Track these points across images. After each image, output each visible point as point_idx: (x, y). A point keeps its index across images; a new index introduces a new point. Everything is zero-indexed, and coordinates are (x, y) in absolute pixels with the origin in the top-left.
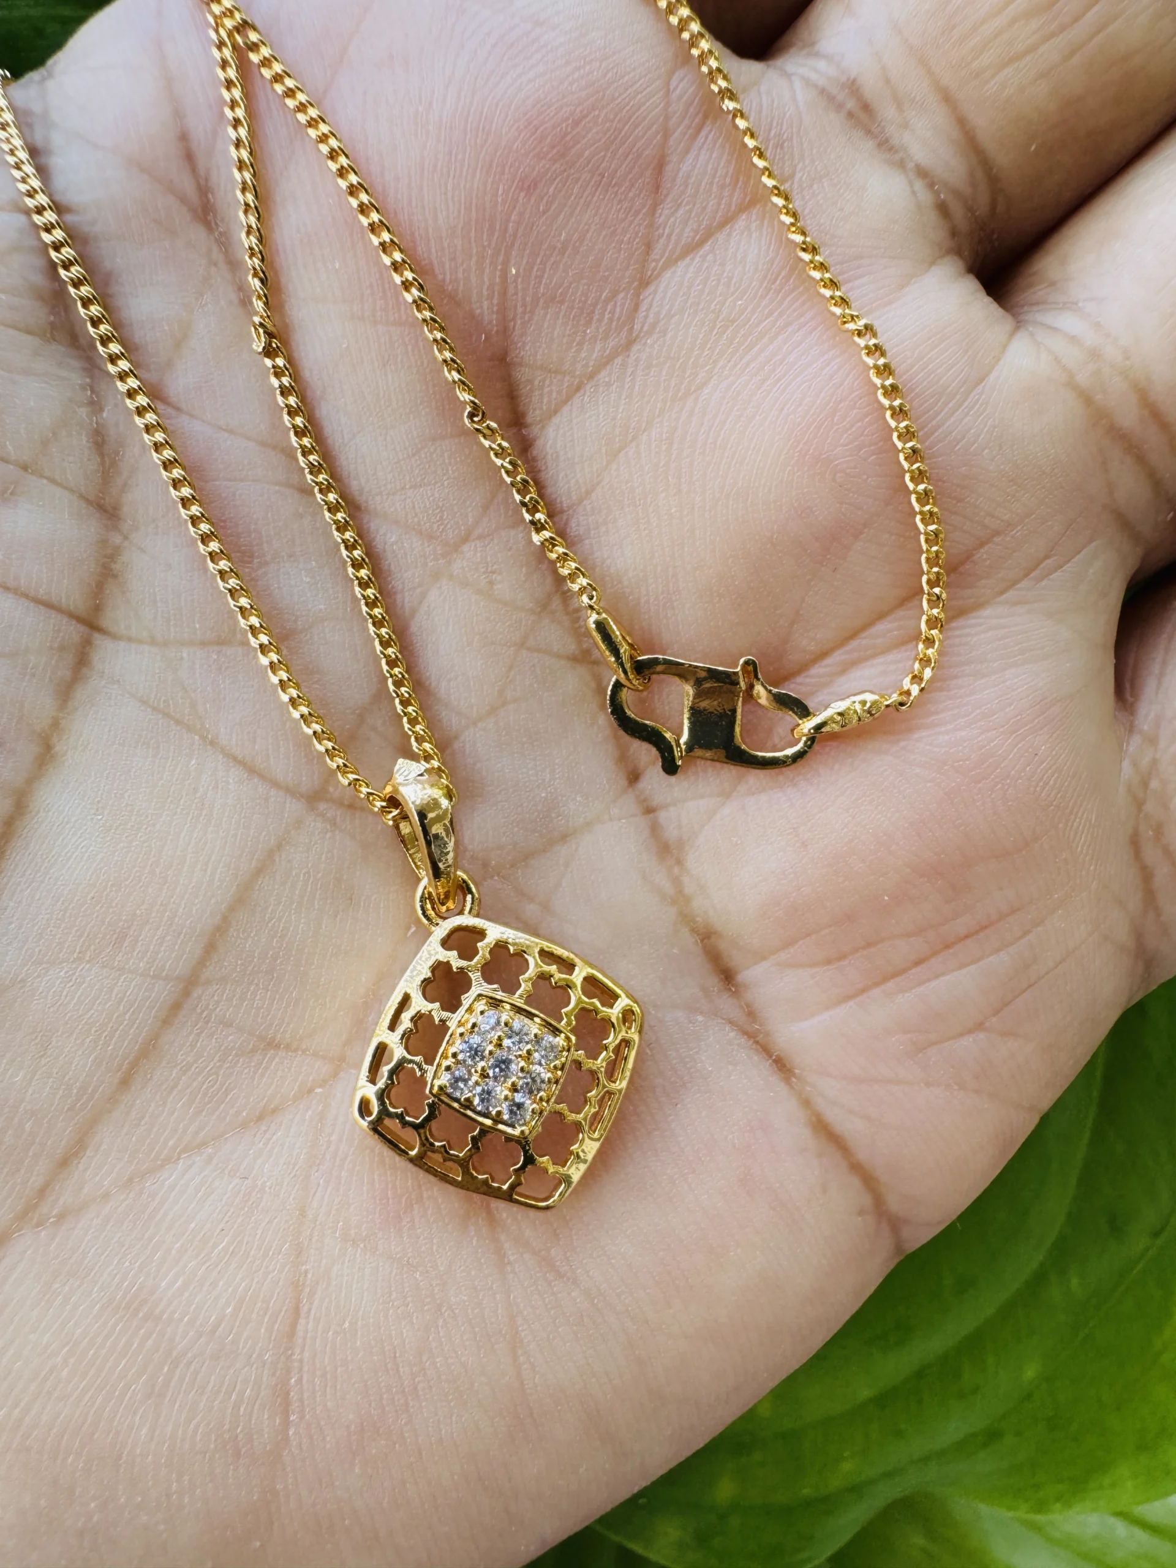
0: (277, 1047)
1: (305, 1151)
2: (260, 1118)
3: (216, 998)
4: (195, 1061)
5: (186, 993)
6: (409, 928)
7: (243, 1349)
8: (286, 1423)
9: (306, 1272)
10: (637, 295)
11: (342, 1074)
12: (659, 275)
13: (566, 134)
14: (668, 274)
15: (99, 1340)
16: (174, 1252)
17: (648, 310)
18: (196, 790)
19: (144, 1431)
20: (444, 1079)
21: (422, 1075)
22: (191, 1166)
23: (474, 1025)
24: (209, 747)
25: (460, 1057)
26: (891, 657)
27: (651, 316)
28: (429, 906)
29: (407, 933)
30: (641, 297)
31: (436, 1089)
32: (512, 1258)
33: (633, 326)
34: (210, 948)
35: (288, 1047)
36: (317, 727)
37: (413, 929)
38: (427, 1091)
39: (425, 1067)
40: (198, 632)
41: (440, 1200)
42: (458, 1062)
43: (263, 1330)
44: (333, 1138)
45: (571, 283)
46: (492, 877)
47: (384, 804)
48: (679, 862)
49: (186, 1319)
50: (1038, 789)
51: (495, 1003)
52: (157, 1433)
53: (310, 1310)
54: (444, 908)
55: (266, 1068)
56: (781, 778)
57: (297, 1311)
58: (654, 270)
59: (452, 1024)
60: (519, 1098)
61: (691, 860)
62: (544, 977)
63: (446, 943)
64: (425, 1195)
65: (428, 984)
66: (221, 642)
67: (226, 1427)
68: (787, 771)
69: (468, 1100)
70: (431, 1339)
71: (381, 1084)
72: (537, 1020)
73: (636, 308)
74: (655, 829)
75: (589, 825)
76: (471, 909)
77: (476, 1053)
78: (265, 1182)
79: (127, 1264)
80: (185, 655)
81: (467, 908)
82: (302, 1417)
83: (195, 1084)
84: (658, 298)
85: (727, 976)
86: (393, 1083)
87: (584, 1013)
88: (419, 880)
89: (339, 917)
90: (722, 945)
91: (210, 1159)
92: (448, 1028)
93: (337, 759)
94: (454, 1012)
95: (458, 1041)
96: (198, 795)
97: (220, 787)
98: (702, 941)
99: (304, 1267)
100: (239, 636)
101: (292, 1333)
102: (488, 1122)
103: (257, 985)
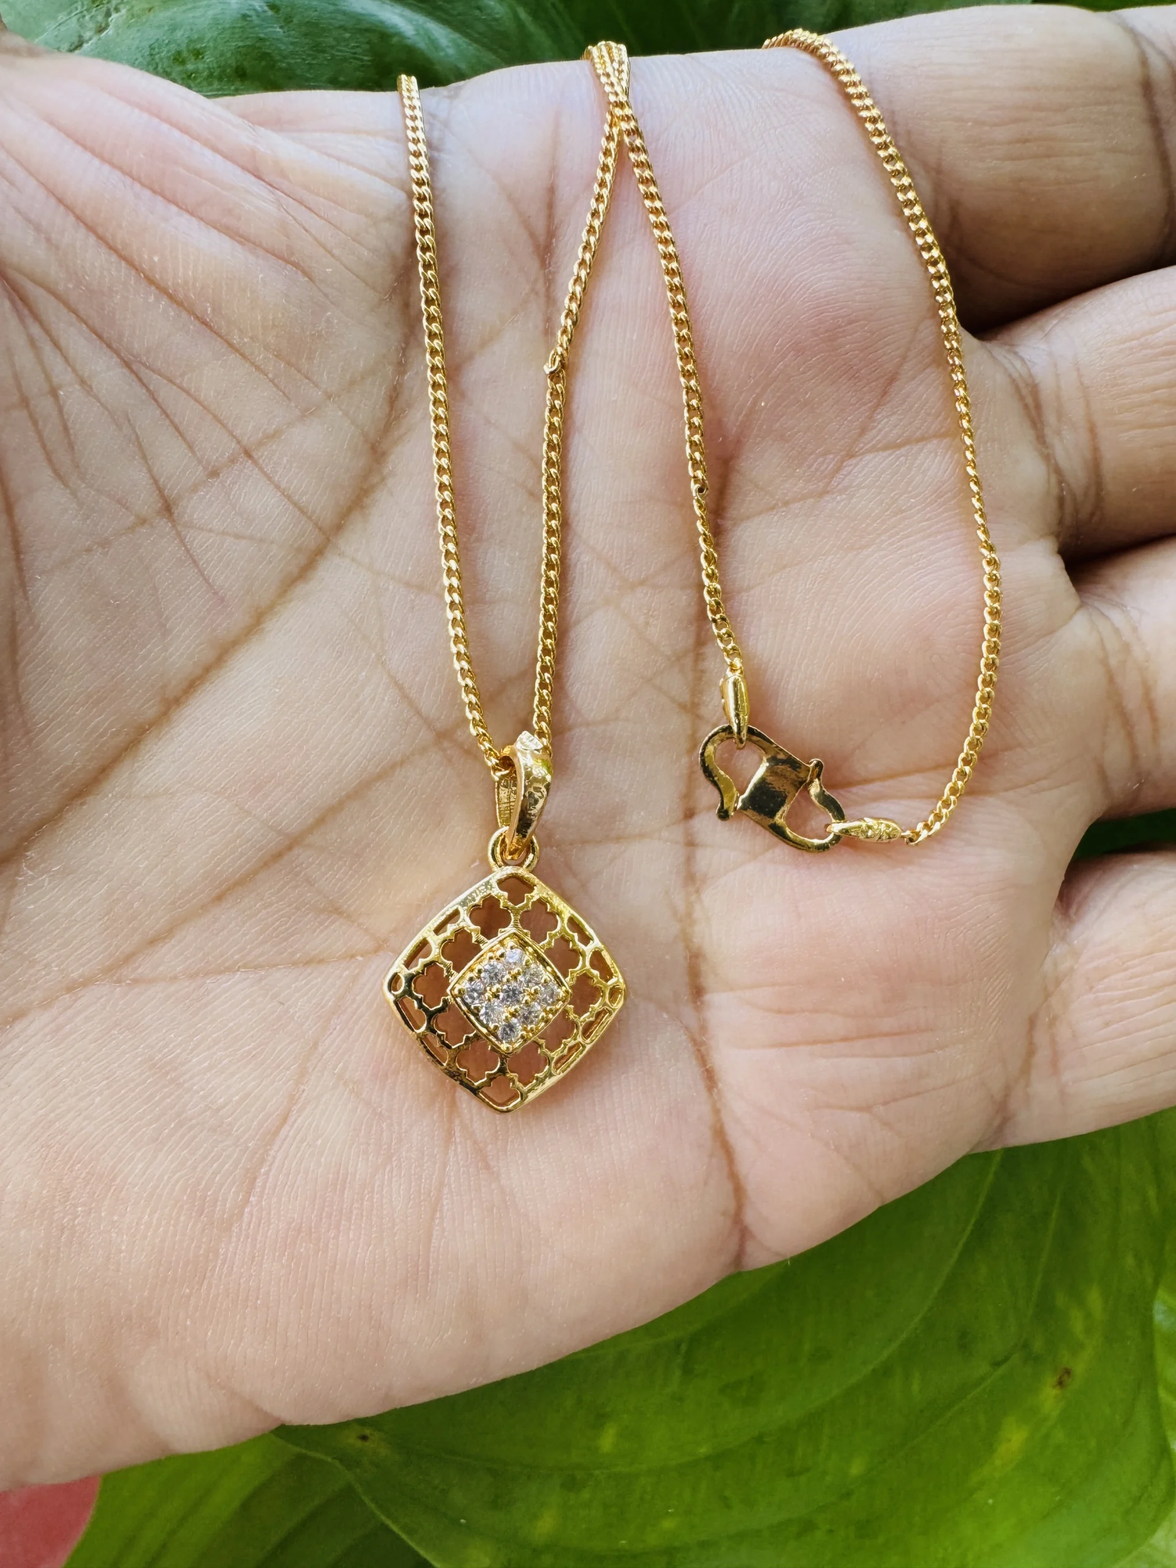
0: (340, 914)
1: (333, 999)
2: (307, 963)
3: (310, 860)
4: (277, 902)
5: (290, 848)
6: (473, 861)
7: (237, 1130)
8: (246, 1201)
9: (304, 1091)
10: (842, 462)
11: (381, 953)
12: (863, 454)
13: (840, 327)
14: (869, 457)
15: (132, 1085)
16: (209, 1039)
17: (846, 476)
18: (357, 696)
19: (140, 1167)
20: (465, 985)
21: (447, 977)
22: (245, 979)
23: (502, 955)
24: (380, 666)
25: (482, 975)
26: (915, 803)
27: (847, 480)
28: (498, 850)
29: (470, 866)
30: (844, 464)
31: (456, 992)
32: (458, 1140)
33: (830, 482)
34: (320, 821)
35: (349, 917)
36: (470, 683)
37: (477, 863)
38: (448, 991)
39: (453, 971)
40: (408, 573)
41: (421, 1076)
42: (479, 977)
43: (255, 1123)
44: (358, 998)
45: (799, 431)
46: (552, 847)
47: (498, 761)
48: (698, 891)
49: (201, 1093)
50: (980, 943)
51: (524, 945)
52: (149, 1171)
53: (295, 1121)
54: (510, 857)
55: (327, 927)
56: (800, 859)
57: (285, 1120)
58: (862, 448)
59: (485, 947)
60: (514, 1020)
61: (707, 896)
62: (564, 940)
63: (500, 883)
64: (411, 1067)
65: (477, 909)
66: (421, 588)
67: (201, 1187)
68: (807, 856)
69: (477, 1008)
70: (376, 1177)
71: (413, 971)
72: (549, 968)
73: (838, 469)
74: (689, 860)
75: (642, 836)
76: (529, 865)
77: (495, 976)
78: (296, 1012)
79: (172, 1035)
80: (391, 587)
81: (527, 862)
82: (259, 1202)
83: (270, 920)
84: (855, 470)
85: (698, 992)
86: (423, 973)
87: (585, 978)
88: (497, 828)
89: (426, 833)
90: (704, 968)
91: (261, 980)
92: (480, 950)
93: (475, 712)
94: (489, 938)
95: (486, 962)
96: (357, 701)
97: (376, 700)
98: (691, 957)
99: (302, 1087)
100: (437, 588)
101: (276, 1133)
102: (484, 1031)
103: (346, 862)
